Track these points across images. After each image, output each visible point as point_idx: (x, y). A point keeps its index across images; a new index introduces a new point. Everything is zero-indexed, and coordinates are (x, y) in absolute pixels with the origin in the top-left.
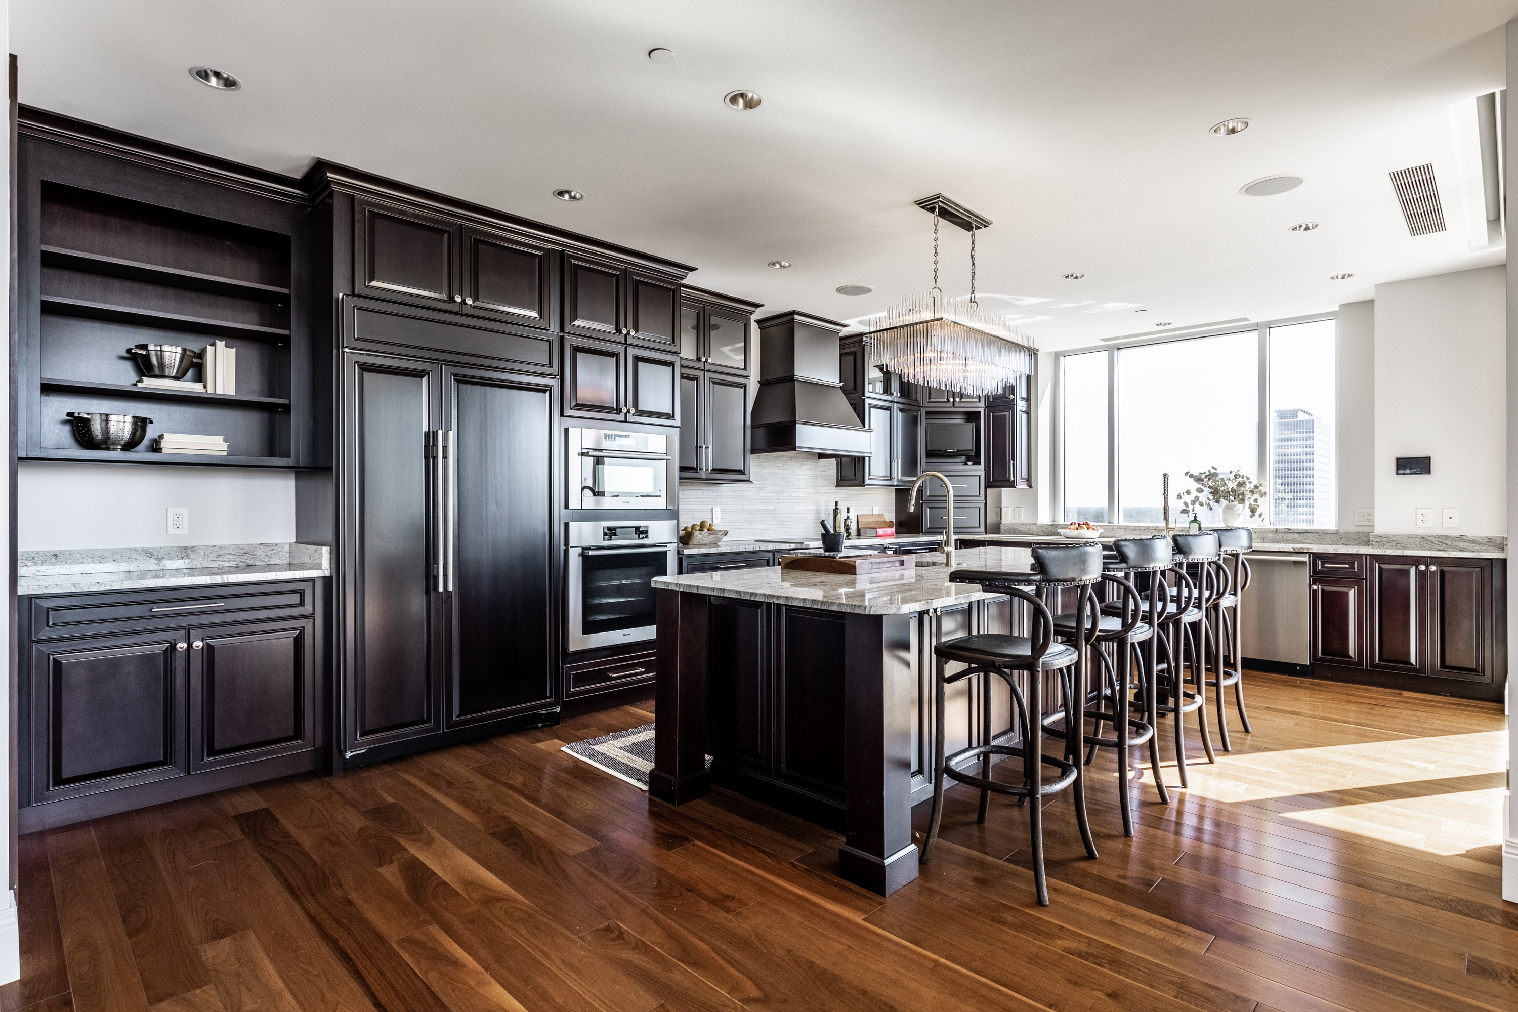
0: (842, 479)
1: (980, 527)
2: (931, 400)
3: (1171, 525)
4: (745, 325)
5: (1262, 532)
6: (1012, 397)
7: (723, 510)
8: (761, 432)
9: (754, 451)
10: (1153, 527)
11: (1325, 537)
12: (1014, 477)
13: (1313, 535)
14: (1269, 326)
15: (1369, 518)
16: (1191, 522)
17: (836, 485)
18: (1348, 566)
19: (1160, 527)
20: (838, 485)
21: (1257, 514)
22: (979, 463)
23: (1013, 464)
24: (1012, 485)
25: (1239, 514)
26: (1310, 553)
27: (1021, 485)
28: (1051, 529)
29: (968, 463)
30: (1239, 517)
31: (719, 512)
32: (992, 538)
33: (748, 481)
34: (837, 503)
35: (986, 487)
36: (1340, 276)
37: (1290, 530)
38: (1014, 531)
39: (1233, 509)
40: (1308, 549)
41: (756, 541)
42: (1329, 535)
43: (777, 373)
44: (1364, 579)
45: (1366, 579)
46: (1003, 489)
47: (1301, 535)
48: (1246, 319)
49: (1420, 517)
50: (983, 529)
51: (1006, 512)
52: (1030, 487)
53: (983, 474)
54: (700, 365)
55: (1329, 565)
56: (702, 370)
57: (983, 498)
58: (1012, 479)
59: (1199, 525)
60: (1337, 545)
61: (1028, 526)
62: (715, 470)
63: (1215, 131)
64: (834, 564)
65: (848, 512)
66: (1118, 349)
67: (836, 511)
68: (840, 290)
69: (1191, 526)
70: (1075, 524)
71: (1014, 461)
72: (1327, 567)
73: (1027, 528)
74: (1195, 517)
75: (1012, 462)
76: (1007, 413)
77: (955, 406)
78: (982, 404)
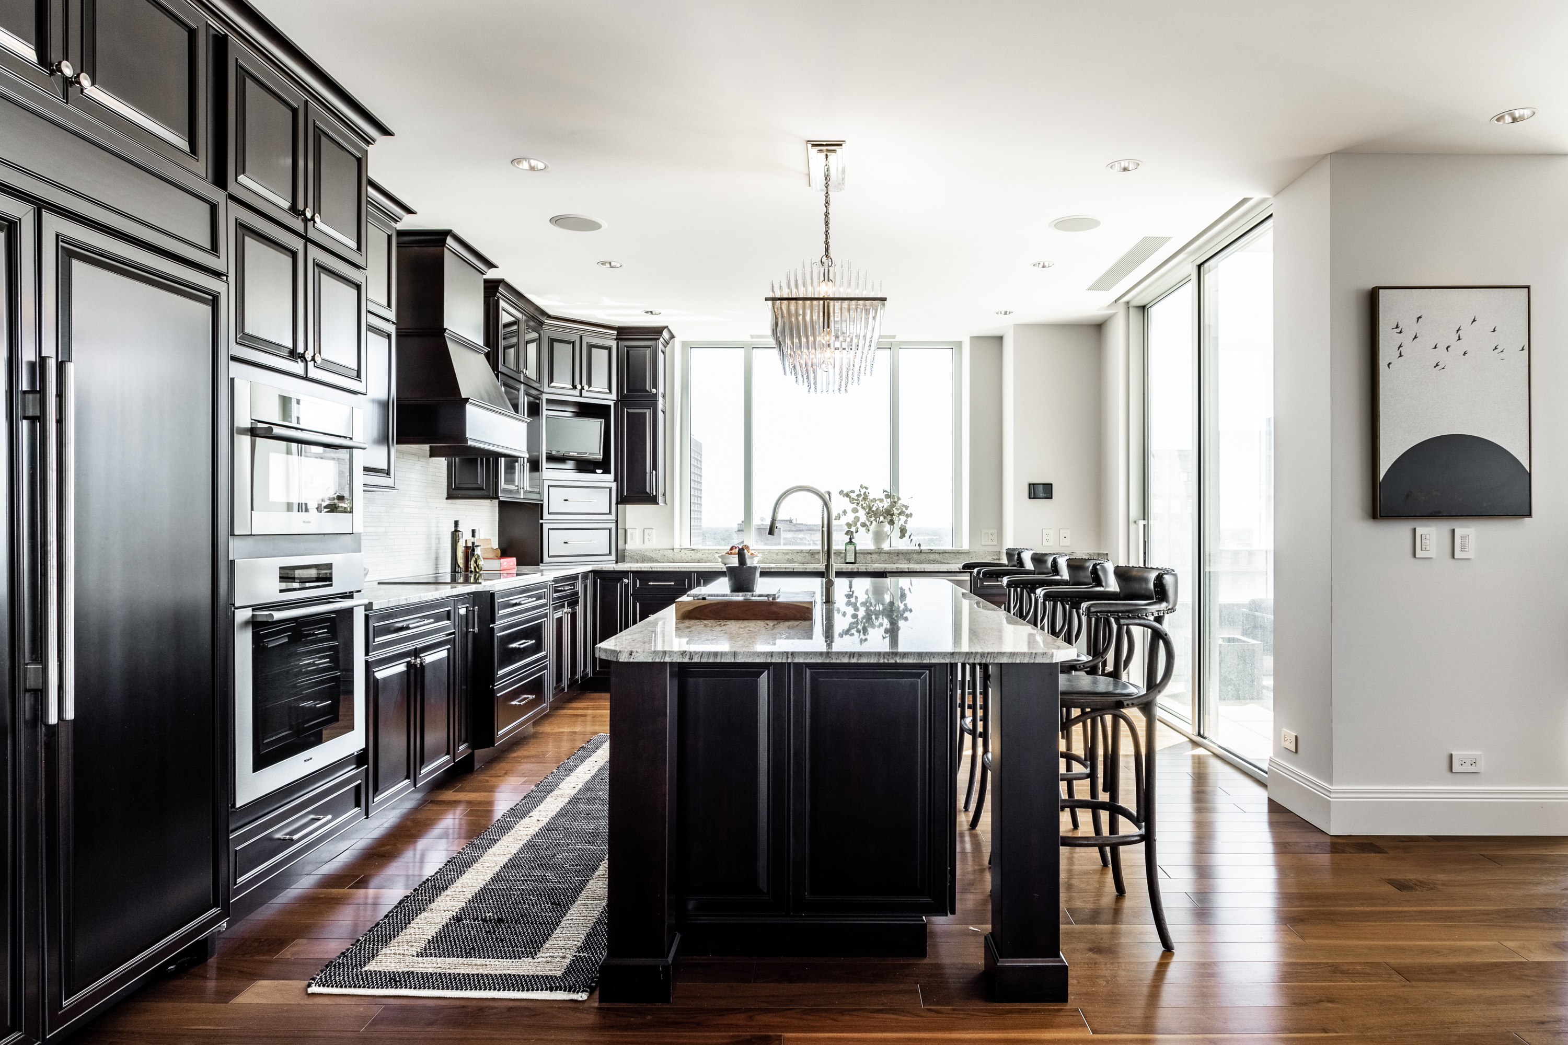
0: (457, 488)
1: (610, 554)
2: (555, 384)
6: (654, 391)
10: (806, 550)
12: (656, 492)
13: (950, 555)
15: (992, 538)
16: (847, 544)
17: (446, 495)
19: (813, 550)
20: (450, 497)
21: (907, 535)
22: (610, 473)
23: (656, 475)
24: (652, 500)
25: (889, 535)
27: (661, 501)
28: (691, 554)
29: (597, 471)
30: (889, 538)
33: (393, 488)
34: (456, 523)
35: (617, 503)
37: (932, 550)
38: (644, 559)
39: (884, 530)
41: (379, 583)
42: (962, 555)
46: (640, 506)
47: (941, 555)
49: (1045, 537)
50: (613, 557)
51: (632, 534)
52: (666, 503)
53: (614, 485)
57: (613, 517)
58: (654, 494)
59: (855, 547)
61: (662, 552)
63: (1111, 167)
65: (473, 536)
66: (753, 349)
67: (455, 535)
68: (554, 221)
69: (847, 548)
71: (656, 471)
73: (660, 554)
74: (851, 539)
75: (654, 472)
76: (648, 412)
77: (583, 395)
78: (614, 396)
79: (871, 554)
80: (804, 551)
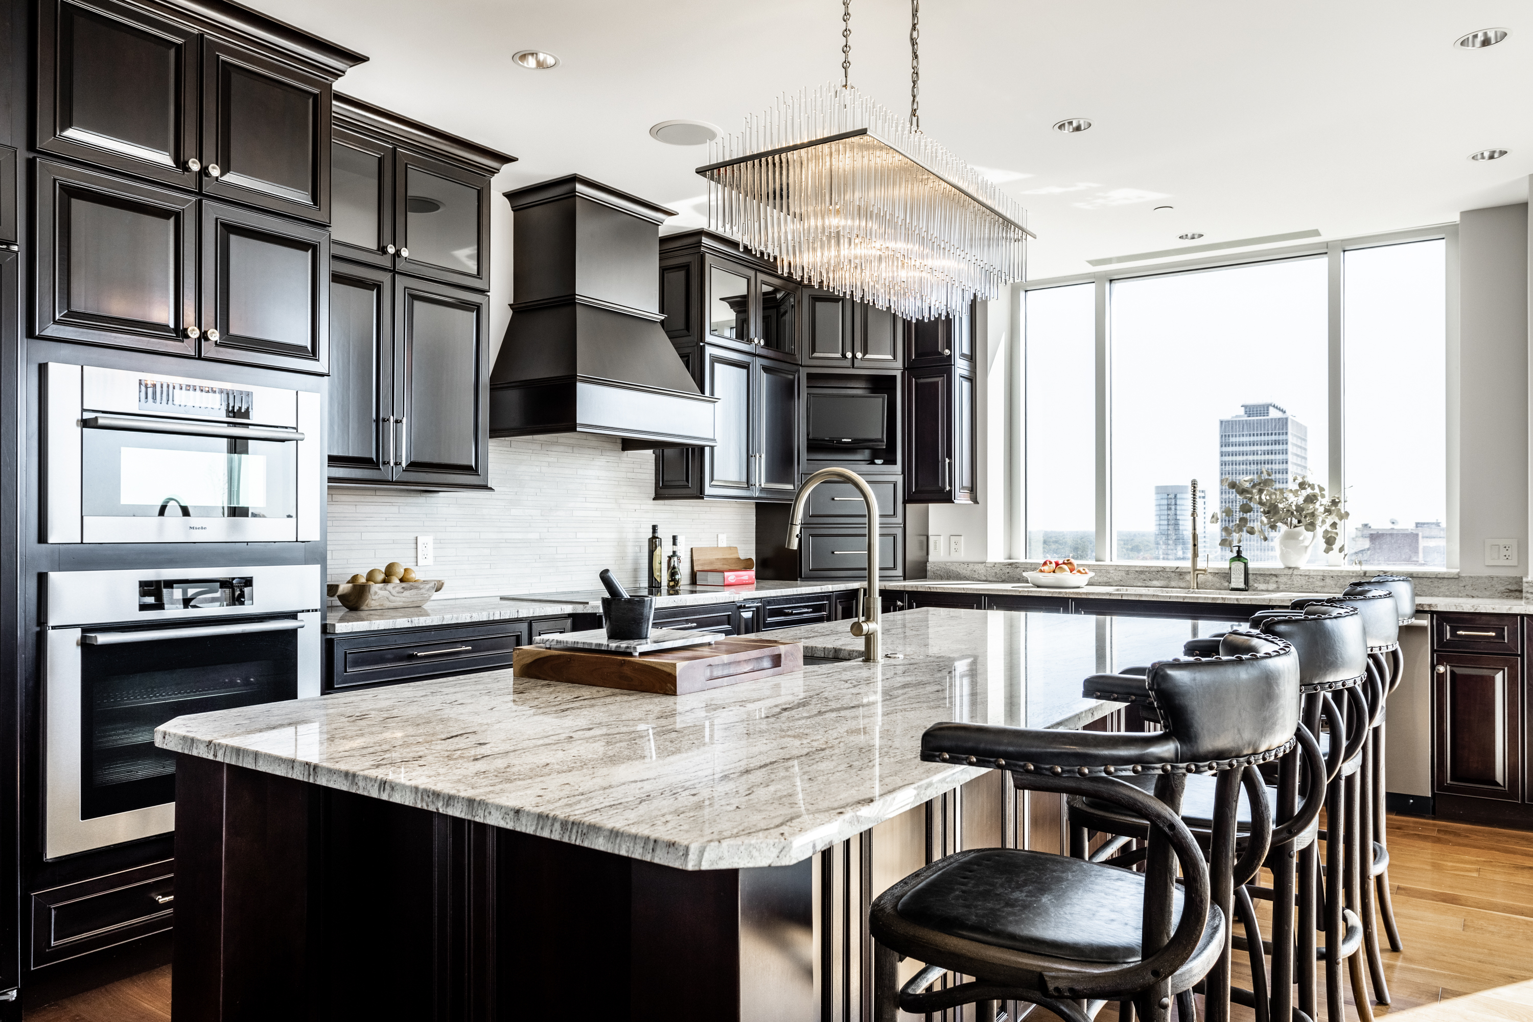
0: (665, 486)
1: (895, 568)
2: (816, 355)
3: (1201, 564)
4: (479, 193)
5: (1343, 577)
6: (947, 352)
7: (438, 542)
8: (512, 397)
9: (495, 433)
10: (1171, 568)
11: (1440, 585)
12: (950, 485)
14: (1344, 246)
15: (1507, 553)
16: (1233, 560)
17: (653, 495)
18: (1494, 634)
19: (1182, 568)
20: (658, 497)
21: (1336, 547)
22: (894, 462)
23: (950, 464)
24: (947, 498)
25: (1307, 547)
26: (1432, 613)
27: (962, 498)
28: (1008, 570)
29: (877, 461)
30: (1306, 551)
31: (430, 546)
32: (916, 587)
33: (485, 487)
34: (654, 528)
35: (905, 502)
36: (1486, 154)
38: (949, 575)
39: (1298, 539)
40: (1430, 605)
41: (502, 598)
42: (1445, 581)
43: (543, 290)
44: (1518, 655)
45: (1522, 656)
46: (932, 506)
48: (1316, 233)
50: (899, 572)
51: (935, 543)
52: (975, 501)
53: (899, 479)
54: (386, 262)
55: (1464, 633)
56: (390, 271)
57: (899, 519)
58: (948, 488)
59: (1246, 564)
60: (1458, 596)
61: (971, 567)
62: (414, 466)
64: (627, 670)
65: (674, 543)
66: (1111, 281)
67: (654, 542)
68: (657, 131)
69: (1233, 566)
70: (1051, 563)
71: (950, 458)
72: (1461, 636)
73: (969, 569)
74: (1239, 552)
75: (947, 460)
76: (940, 380)
77: (855, 365)
78: (899, 364)
79: (1276, 576)
80: (1168, 570)
